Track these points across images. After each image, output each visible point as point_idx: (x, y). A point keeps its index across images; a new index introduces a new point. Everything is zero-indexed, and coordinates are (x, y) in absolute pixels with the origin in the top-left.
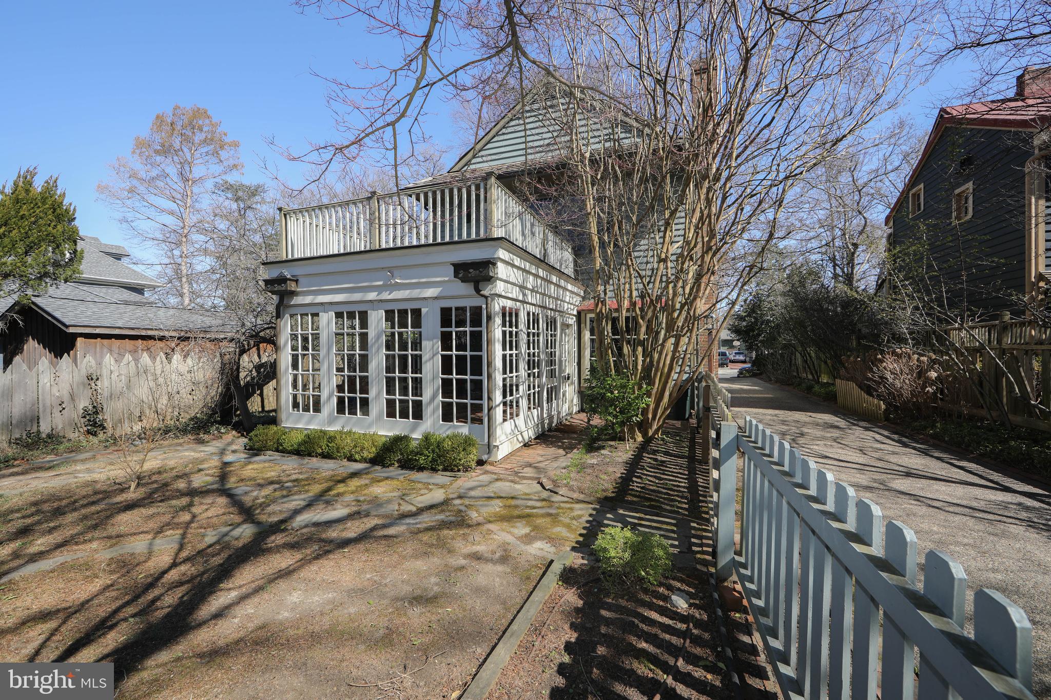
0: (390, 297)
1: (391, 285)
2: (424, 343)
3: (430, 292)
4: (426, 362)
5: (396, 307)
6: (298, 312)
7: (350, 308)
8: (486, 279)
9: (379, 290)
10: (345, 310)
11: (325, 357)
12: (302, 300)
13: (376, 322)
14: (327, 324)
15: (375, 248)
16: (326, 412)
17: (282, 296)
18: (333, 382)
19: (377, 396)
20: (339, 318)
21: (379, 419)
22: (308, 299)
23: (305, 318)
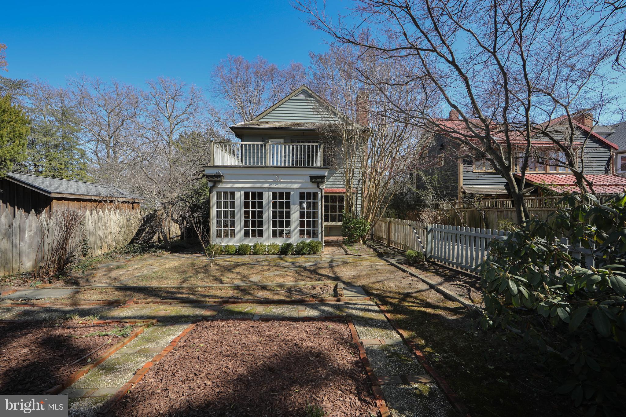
0: (276, 187)
1: (277, 182)
2: (291, 206)
3: (296, 186)
4: (293, 214)
5: (278, 191)
6: (222, 191)
7: (254, 190)
8: (322, 183)
9: (271, 183)
10: (250, 191)
11: (238, 212)
12: (226, 185)
13: (267, 197)
14: (240, 197)
15: (268, 165)
16: (238, 236)
17: (215, 183)
18: (243, 223)
19: (268, 229)
20: (247, 195)
21: (268, 238)
22: (229, 185)
23: (226, 193)
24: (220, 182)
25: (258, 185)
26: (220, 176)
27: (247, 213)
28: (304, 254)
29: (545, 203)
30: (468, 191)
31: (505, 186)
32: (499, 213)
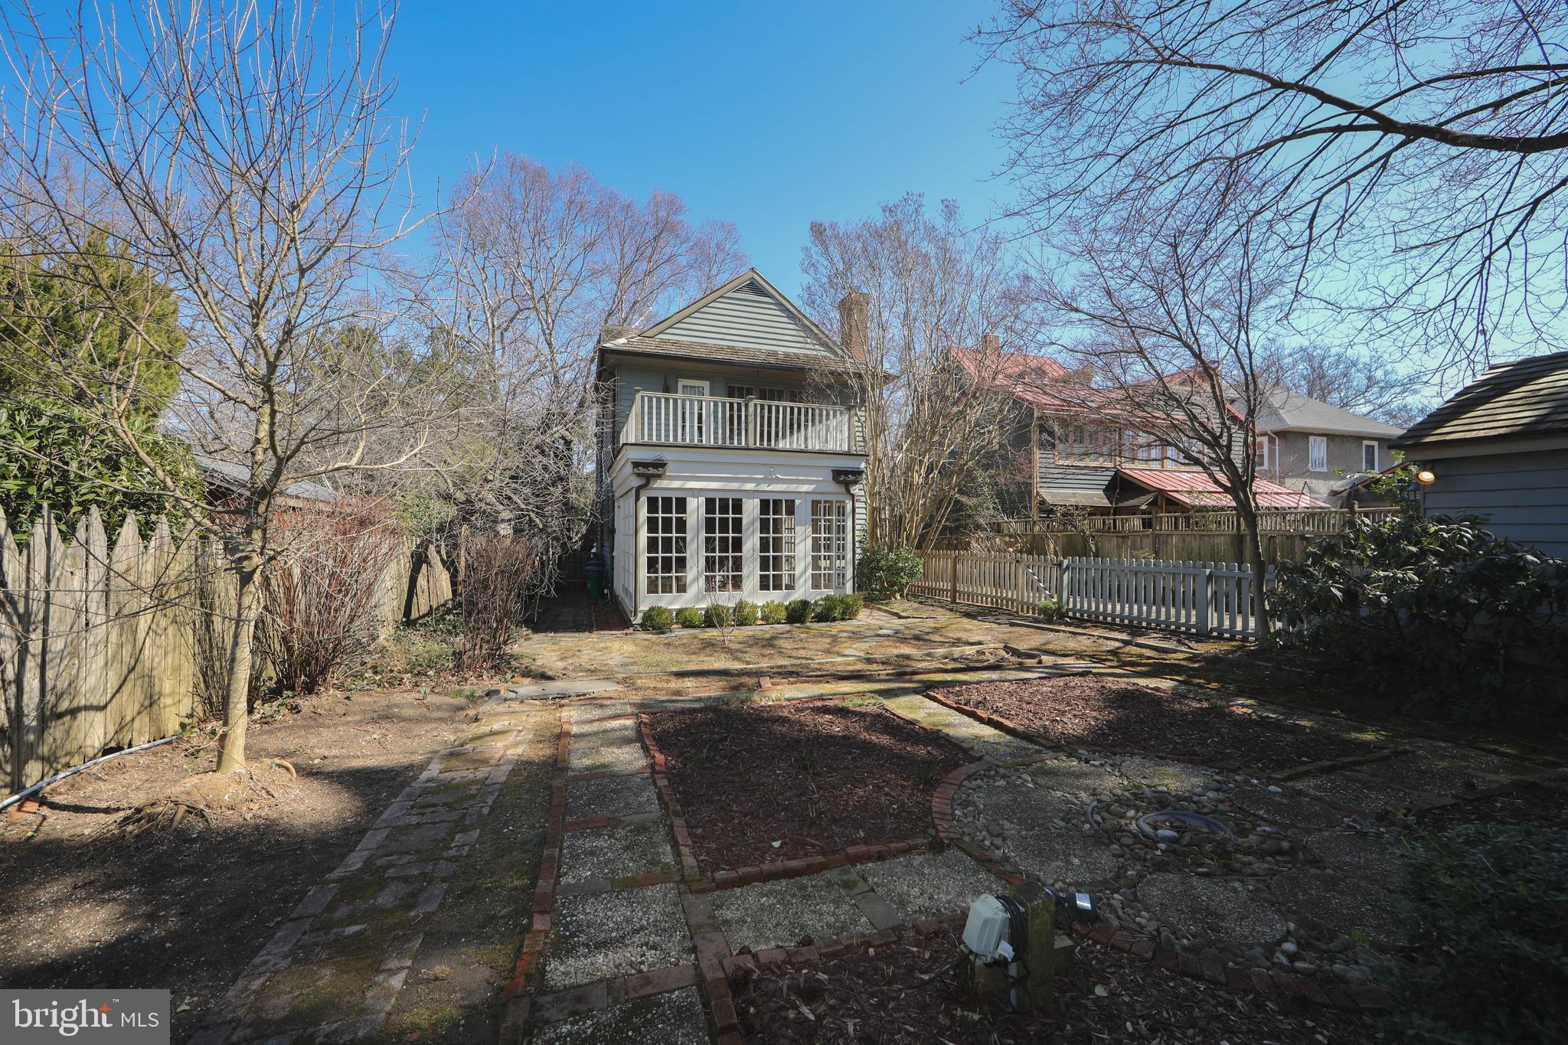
0: (768, 489)
1: (771, 479)
2: (797, 527)
3: (805, 488)
4: (798, 543)
5: (771, 497)
6: (660, 495)
7: (724, 496)
8: (856, 482)
9: (758, 481)
10: (717, 496)
11: (692, 539)
12: (667, 485)
13: (751, 510)
14: (695, 510)
15: (751, 446)
16: (692, 591)
17: (648, 479)
18: (702, 563)
19: (752, 573)
20: (710, 503)
21: (752, 593)
22: (676, 484)
23: (667, 501)
24: (659, 476)
25: (734, 486)
26: (663, 465)
27: (709, 541)
28: (834, 620)
29: (1197, 523)
30: (1049, 499)
31: (1104, 490)
32: (1120, 540)
